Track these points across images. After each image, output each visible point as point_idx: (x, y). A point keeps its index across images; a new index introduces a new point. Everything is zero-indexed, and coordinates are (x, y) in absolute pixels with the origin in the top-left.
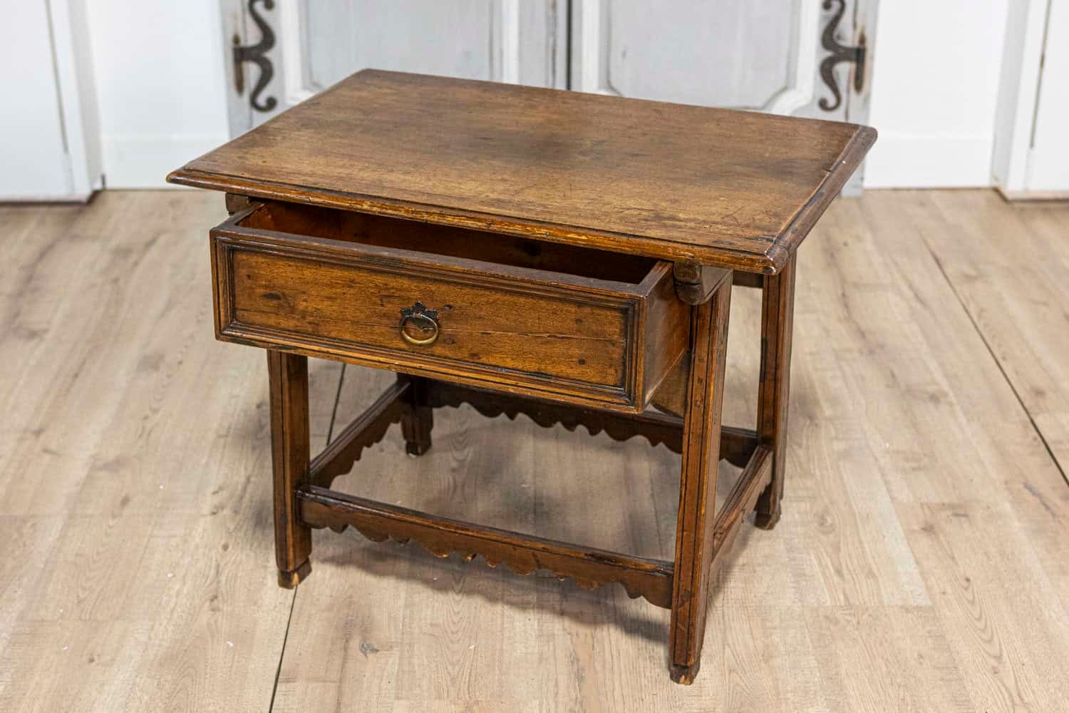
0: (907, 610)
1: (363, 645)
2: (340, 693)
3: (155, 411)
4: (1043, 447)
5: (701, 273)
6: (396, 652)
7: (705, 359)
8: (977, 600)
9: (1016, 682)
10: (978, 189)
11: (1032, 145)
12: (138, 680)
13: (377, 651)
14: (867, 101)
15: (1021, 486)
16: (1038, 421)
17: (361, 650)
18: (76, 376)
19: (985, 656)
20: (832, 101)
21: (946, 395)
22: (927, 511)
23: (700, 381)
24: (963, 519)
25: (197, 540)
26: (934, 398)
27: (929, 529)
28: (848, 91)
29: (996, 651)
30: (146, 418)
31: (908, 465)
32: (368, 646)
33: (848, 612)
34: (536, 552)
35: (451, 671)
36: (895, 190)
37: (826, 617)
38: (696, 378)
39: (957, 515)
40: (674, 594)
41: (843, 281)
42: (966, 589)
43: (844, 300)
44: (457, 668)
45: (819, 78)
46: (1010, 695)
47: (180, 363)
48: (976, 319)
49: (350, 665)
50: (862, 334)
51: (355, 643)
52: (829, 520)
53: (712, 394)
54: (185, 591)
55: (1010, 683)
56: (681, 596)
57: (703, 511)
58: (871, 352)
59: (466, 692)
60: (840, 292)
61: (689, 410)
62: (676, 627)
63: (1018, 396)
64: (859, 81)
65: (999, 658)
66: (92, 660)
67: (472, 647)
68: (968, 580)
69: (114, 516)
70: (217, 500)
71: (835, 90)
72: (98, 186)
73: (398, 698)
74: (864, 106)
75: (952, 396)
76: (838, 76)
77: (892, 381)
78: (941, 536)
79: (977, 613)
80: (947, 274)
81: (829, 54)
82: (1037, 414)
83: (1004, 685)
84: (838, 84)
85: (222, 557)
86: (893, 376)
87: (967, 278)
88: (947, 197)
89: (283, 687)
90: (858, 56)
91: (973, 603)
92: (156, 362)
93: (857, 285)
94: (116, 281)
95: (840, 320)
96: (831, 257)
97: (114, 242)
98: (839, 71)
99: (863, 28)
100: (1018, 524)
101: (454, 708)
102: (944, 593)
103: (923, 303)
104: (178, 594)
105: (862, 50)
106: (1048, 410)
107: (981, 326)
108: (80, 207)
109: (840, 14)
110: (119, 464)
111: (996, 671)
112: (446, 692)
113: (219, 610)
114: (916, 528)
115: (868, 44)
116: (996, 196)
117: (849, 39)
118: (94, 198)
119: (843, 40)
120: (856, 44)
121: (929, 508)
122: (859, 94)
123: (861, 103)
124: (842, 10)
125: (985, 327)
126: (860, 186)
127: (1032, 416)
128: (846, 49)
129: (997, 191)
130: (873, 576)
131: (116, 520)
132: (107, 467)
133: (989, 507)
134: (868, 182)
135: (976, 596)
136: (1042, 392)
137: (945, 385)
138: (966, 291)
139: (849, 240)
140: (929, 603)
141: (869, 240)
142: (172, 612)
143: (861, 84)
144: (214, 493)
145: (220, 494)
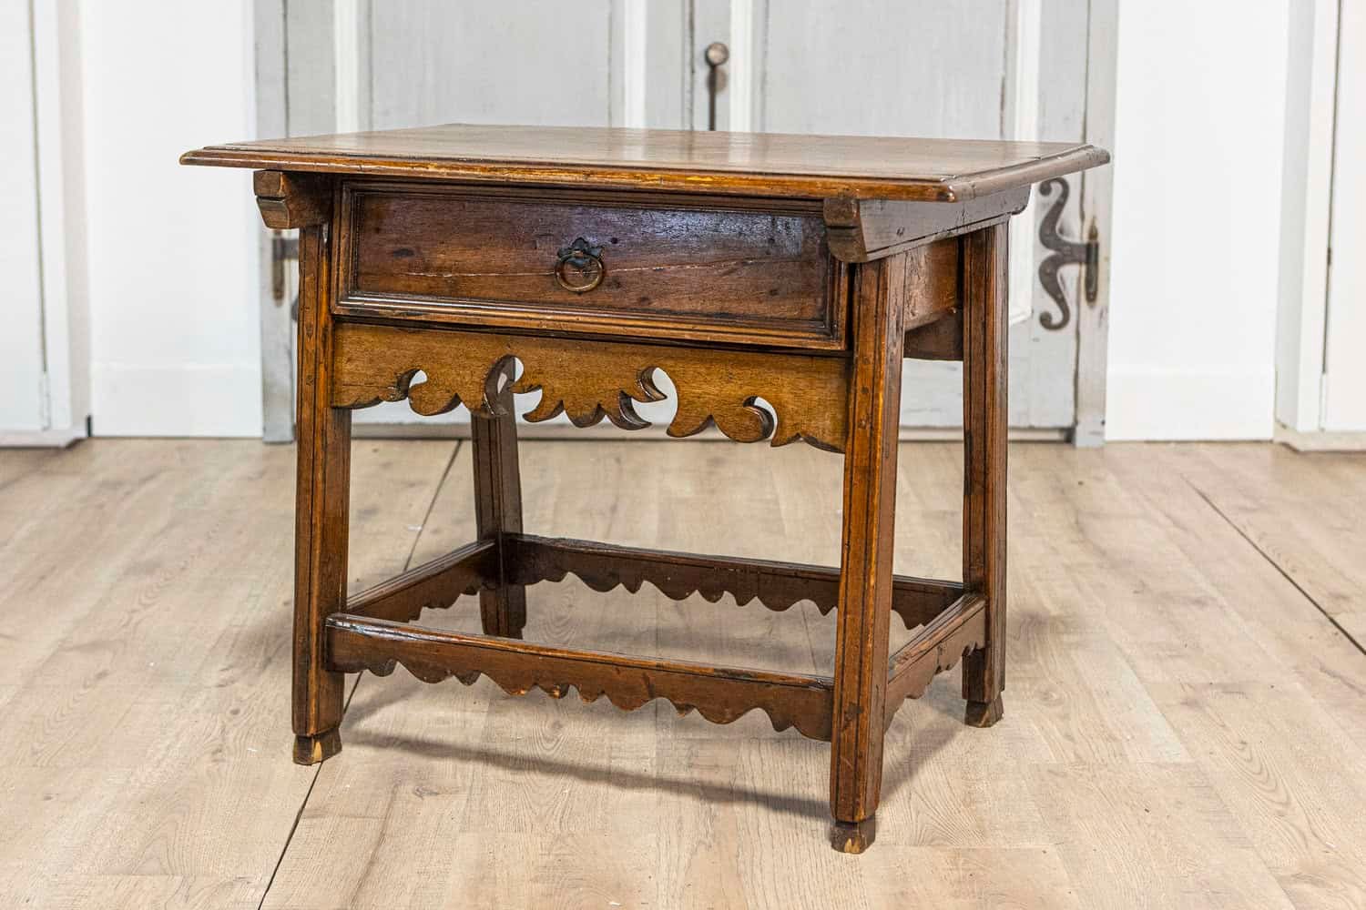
0: (1161, 767)
1: (418, 790)
2: (385, 826)
3: (146, 606)
4: (1346, 640)
5: (858, 211)
6: (464, 796)
7: (871, 360)
9: (1309, 823)
10: (1258, 442)
11: (1324, 370)
12: (110, 814)
13: (437, 794)
14: (1103, 315)
15: (1316, 671)
16: (1337, 619)
17: (416, 794)
18: (43, 578)
19: (1268, 803)
20: (1057, 317)
21: (1214, 599)
22: (1187, 688)
23: (865, 390)
24: (1237, 697)
25: (198, 705)
26: (1200, 603)
27: (1189, 703)
28: (1078, 304)
29: (1283, 798)
30: (134, 611)
31: (1161, 654)
32: (426, 790)
33: (1081, 767)
34: (648, 673)
35: (538, 811)
36: (1148, 442)
37: (1051, 772)
38: (859, 387)
39: (1226, 693)
40: (835, 711)
42: (1242, 750)
43: (1079, 528)
44: (545, 809)
45: (1039, 285)
46: (1302, 835)
47: (183, 569)
48: (1256, 542)
49: (399, 805)
50: (1103, 553)
51: (407, 789)
52: (1055, 696)
53: (881, 409)
54: (178, 745)
55: (1301, 822)
56: (845, 713)
57: (872, 582)
58: (1114, 566)
59: (557, 827)
61: (851, 435)
62: (839, 761)
63: (1313, 601)
64: (1091, 290)
65: (1287, 804)
66: (49, 798)
67: (567, 791)
68: (1244, 743)
69: (85, 687)
70: (226, 675)
71: (1061, 302)
72: (82, 433)
73: (462, 831)
74: (1100, 324)
75: (1222, 600)
76: (1063, 283)
77: (1141, 589)
78: (1208, 709)
79: (1257, 769)
80: (1218, 507)
81: (1051, 253)
82: (1337, 614)
83: (1293, 825)
84: (1065, 293)
85: (230, 720)
86: (1144, 585)
87: (1245, 510)
88: (1217, 448)
89: (308, 822)
90: (1090, 254)
91: (1250, 760)
92: (151, 568)
93: (1095, 516)
94: (101, 506)
95: (1073, 542)
96: (1062, 493)
97: (100, 477)
98: (1065, 276)
99: (1094, 218)
100: (1312, 700)
101: (539, 839)
102: (1211, 753)
103: (1184, 529)
104: (168, 748)
105: (1094, 247)
106: (1353, 611)
107: (1262, 546)
108: (55, 451)
109: (1062, 200)
110: (94, 646)
111: (1281, 815)
112: (529, 827)
113: (223, 760)
114: (1174, 702)
115: (1101, 239)
116: (1283, 449)
117: (1076, 233)
118: (75, 444)
119: (1068, 235)
120: (1086, 240)
121: (1191, 687)
122: (1092, 307)
123: (1096, 319)
124: (1065, 195)
125: (1268, 547)
126: (1100, 434)
127: (1332, 616)
128: (1072, 246)
129: (1286, 445)
130: (1115, 739)
131: (88, 690)
132: (79, 648)
133: (1272, 687)
134: (1111, 433)
135: (1255, 755)
136: (1345, 598)
137: (1213, 592)
138: (1241, 519)
139: (1086, 481)
140: (1189, 761)
141: (1112, 480)
142: (159, 762)
143: (1095, 294)
144: (223, 670)
145: (230, 671)
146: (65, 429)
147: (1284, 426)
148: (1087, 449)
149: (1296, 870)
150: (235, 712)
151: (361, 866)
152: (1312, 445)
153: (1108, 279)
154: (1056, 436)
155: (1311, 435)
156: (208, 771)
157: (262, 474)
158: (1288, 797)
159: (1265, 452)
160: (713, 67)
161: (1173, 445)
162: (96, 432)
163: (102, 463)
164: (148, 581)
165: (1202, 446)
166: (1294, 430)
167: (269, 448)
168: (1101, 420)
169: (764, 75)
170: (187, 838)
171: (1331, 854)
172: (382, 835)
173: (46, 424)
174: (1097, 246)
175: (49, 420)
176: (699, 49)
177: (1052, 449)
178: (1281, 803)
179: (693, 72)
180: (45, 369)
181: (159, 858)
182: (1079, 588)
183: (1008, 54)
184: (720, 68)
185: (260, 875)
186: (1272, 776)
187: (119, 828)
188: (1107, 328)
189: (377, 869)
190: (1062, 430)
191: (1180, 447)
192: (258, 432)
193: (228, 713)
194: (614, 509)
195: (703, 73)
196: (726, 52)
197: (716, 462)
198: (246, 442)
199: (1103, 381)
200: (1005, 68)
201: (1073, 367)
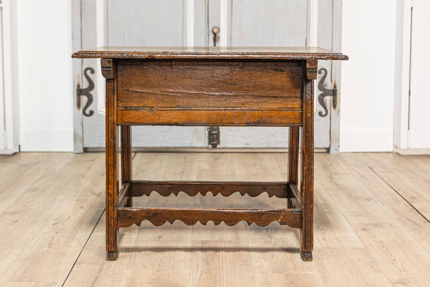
0: (354, 249)
2: (102, 267)
3: (32, 201)
4: (415, 211)
8: (385, 246)
9: (402, 266)
11: (409, 129)
12: (14, 263)
14: (338, 112)
15: (405, 220)
16: (412, 204)
19: (389, 260)
20: (324, 113)
21: (373, 199)
22: (363, 225)
24: (380, 228)
25: (45, 230)
26: (368, 199)
27: (363, 229)
28: (331, 108)
29: (394, 258)
30: (28, 203)
31: (355, 215)
33: (328, 249)
35: (152, 262)
37: (318, 250)
39: (377, 226)
41: (330, 173)
42: (381, 244)
43: (331, 177)
44: (154, 262)
45: (318, 103)
46: (400, 269)
47: (45, 190)
48: (387, 181)
50: (338, 185)
52: (321, 227)
54: (38, 242)
55: (400, 266)
58: (341, 188)
59: (158, 267)
60: (328, 175)
63: (404, 199)
64: (335, 104)
65: (395, 260)
67: (161, 256)
68: (381, 241)
69: (10, 225)
70: (55, 222)
71: (325, 108)
72: (17, 151)
73: (127, 268)
74: (337, 115)
75: (376, 199)
76: (326, 102)
77: (350, 196)
78: (370, 232)
79: (385, 249)
80: (375, 171)
81: (322, 92)
82: (413, 203)
83: (396, 266)
84: (326, 105)
85: (55, 235)
86: (350, 194)
87: (384, 172)
88: (375, 154)
89: (77, 266)
90: (334, 93)
91: (383, 247)
92: (34, 190)
93: (336, 174)
94: (21, 172)
95: (328, 182)
96: (325, 167)
97: (22, 163)
98: (326, 100)
99: (335, 82)
100: (404, 229)
101: (151, 271)
102: (371, 245)
103: (364, 178)
104: (35, 243)
105: (335, 90)
106: (417, 202)
107: (389, 183)
108: (8, 156)
109: (325, 76)
110: (14, 213)
111: (393, 263)
112: (148, 268)
113: (51, 247)
114: (359, 229)
115: (337, 88)
116: (396, 155)
117: (329, 86)
118: (15, 154)
119: (327, 87)
120: (333, 88)
121: (364, 224)
122: (335, 109)
123: (336, 113)
124: (326, 74)
125: (390, 183)
126: (338, 150)
127: (410, 203)
128: (328, 90)
129: (397, 153)
130: (340, 241)
131: (11, 226)
132: (9, 213)
133: (391, 224)
134: (341, 150)
135: (384, 245)
136: (415, 198)
137: (373, 196)
138: (382, 175)
139: (333, 164)
140: (364, 247)
141: (341, 164)
142: (31, 247)
143: (336, 105)
144: (55, 220)
145: (57, 220)
146: (11, 149)
147: (396, 147)
148: (334, 155)
149: (397, 280)
150: (57, 233)
151: (93, 279)
152: (406, 153)
153: (340, 101)
154: (324, 151)
155: (405, 150)
156: (47, 251)
157: (72, 162)
158: (395, 258)
159: (391, 155)
160: (215, 34)
161: (361, 153)
162: (22, 150)
163: (23, 159)
164: (33, 193)
165: (370, 154)
166: (399, 148)
167: (75, 155)
168: (338, 145)
169: (231, 36)
170: (38, 271)
171: (409, 275)
172: (101, 269)
173: (5, 147)
174: (336, 90)
175: (7, 146)
176: (211, 28)
177: (323, 155)
178: (393, 260)
179: (209, 36)
180: (5, 129)
181: (28, 277)
182: (330, 196)
183: (308, 30)
184: (217, 34)
185: (60, 282)
186: (390, 252)
187: (16, 268)
188: (340, 116)
189: (98, 280)
190: (326, 149)
191: (364, 154)
192: (72, 150)
193: (55, 233)
194: (183, 172)
195: (212, 36)
196: (219, 29)
197: (216, 158)
198: (68, 153)
199: (339, 133)
200: (307, 34)
201: (329, 129)
